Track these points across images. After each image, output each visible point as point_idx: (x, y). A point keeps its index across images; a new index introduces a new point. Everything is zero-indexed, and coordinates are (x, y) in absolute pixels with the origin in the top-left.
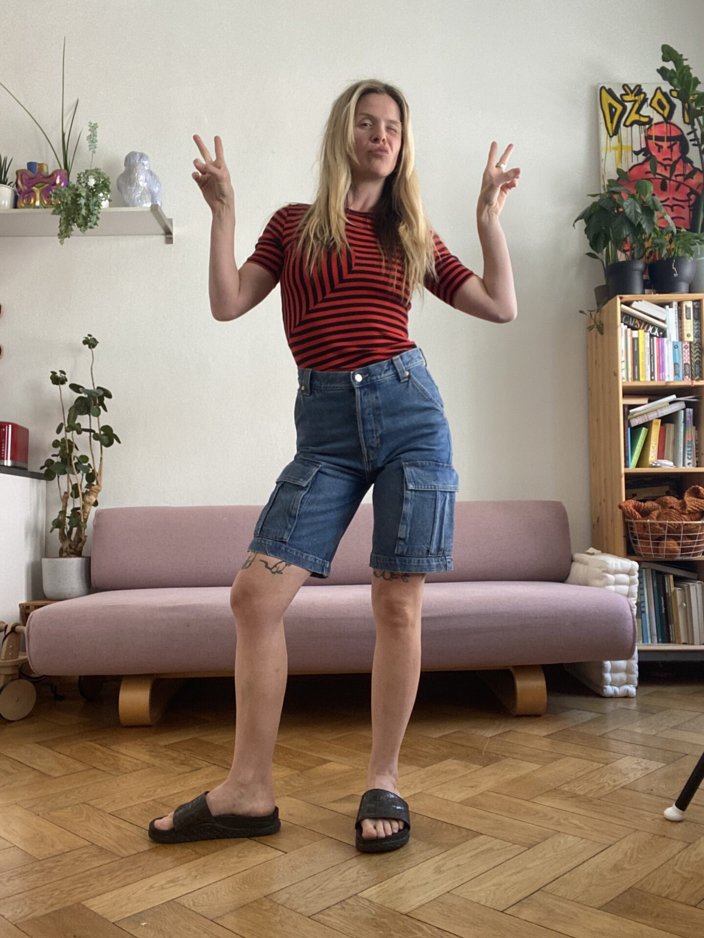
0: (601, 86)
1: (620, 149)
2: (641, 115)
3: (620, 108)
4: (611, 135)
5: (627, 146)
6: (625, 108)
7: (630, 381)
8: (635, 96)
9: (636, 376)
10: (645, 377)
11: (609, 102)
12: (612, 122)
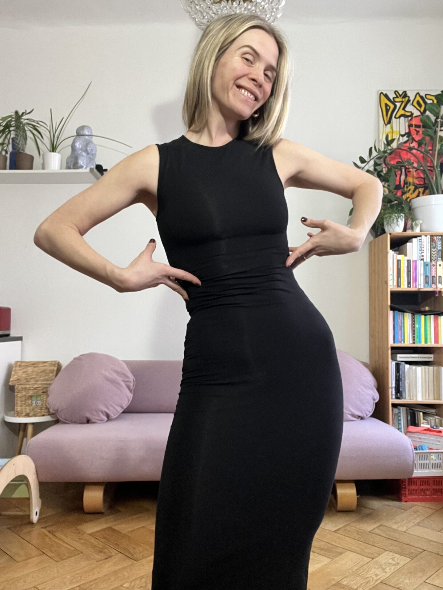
0: (380, 92)
1: (391, 132)
2: (406, 111)
3: (392, 106)
4: (386, 123)
5: (396, 131)
6: (395, 106)
7: (395, 287)
8: (403, 98)
9: (398, 285)
10: (404, 285)
11: (385, 102)
12: (387, 115)
